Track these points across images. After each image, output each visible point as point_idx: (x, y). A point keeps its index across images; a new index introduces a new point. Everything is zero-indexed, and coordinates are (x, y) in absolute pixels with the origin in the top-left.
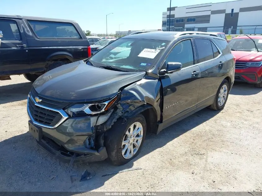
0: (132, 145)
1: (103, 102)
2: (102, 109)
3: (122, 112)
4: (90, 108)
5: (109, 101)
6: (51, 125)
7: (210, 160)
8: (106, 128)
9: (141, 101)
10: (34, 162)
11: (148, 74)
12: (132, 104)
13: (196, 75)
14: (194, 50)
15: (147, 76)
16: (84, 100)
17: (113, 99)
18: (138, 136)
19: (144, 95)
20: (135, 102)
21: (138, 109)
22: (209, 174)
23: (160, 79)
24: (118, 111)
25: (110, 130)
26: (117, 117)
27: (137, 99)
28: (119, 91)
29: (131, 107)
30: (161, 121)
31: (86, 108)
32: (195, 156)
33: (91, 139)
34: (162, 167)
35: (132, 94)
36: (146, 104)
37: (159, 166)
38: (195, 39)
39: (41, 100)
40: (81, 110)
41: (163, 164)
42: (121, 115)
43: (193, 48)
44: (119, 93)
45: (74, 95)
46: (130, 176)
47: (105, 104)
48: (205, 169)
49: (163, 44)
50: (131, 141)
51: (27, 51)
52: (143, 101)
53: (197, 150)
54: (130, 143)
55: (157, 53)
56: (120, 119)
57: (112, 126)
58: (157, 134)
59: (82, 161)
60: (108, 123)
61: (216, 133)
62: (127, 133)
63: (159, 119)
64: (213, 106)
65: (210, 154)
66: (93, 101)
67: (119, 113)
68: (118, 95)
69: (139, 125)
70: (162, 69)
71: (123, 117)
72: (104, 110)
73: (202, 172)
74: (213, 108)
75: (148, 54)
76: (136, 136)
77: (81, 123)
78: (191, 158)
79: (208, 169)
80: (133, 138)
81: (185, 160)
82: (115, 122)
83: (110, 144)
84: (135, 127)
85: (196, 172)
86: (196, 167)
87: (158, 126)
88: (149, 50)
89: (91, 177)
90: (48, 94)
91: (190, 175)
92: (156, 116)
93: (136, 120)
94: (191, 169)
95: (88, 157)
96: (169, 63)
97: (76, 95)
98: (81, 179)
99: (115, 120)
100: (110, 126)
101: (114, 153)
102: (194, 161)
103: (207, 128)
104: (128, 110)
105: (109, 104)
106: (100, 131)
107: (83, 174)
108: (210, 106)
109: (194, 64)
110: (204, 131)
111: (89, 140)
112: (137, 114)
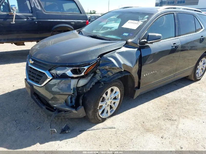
0: (109, 107)
1: (83, 67)
2: (82, 73)
3: (100, 77)
4: (72, 71)
5: (88, 67)
6: (39, 83)
7: (180, 126)
8: (86, 90)
9: (118, 68)
10: (28, 113)
11: (128, 43)
12: (110, 70)
13: (175, 47)
14: (177, 24)
15: (127, 45)
16: (66, 64)
17: (92, 65)
18: (115, 98)
19: (122, 63)
20: (113, 69)
21: (116, 75)
22: (178, 140)
23: (140, 49)
24: (97, 75)
25: (89, 91)
26: (95, 81)
27: (115, 66)
28: (98, 58)
29: (109, 73)
30: (139, 87)
31: (68, 71)
32: (167, 121)
33: (73, 98)
34: (134, 129)
35: (110, 61)
36: (123, 71)
37: (131, 128)
38: (179, 13)
39: (33, 62)
40: (63, 72)
41: (136, 126)
42: (99, 79)
43: (176, 21)
44: (98, 60)
45: (59, 59)
46: (104, 134)
47: (85, 69)
48: (175, 135)
49: (147, 16)
50: (109, 103)
51: (36, 22)
52: (121, 68)
53: (170, 116)
54: (107, 104)
55: (139, 24)
56: (98, 83)
57: (90, 88)
58: (134, 98)
59: (63, 116)
60: (87, 86)
61: (191, 102)
62: (104, 95)
63: (136, 85)
64: (190, 77)
65: (181, 120)
66: (73, 65)
67: (98, 77)
68: (97, 61)
69: (116, 89)
70: (142, 39)
71: (101, 82)
72: (84, 74)
73: (171, 137)
74: (191, 79)
75: (132, 25)
76: (113, 99)
77: (63, 84)
78: (163, 123)
79: (178, 135)
80: (110, 101)
81: (157, 124)
82: (93, 86)
83: (88, 104)
84: (112, 90)
85: (165, 137)
86: (166, 132)
87: (135, 91)
88: (132, 21)
89: (69, 131)
90: (38, 57)
91: (159, 139)
92: (134, 83)
93: (113, 85)
94: (161, 133)
95: (68, 114)
96: (150, 34)
97: (60, 59)
98: (61, 132)
99: (93, 84)
100: (88, 88)
101: (90, 113)
102: (165, 126)
103: (183, 96)
104: (106, 75)
105: (88, 68)
106: (81, 92)
107: (63, 127)
108: (188, 76)
109: (175, 37)
110: (180, 99)
111: (71, 98)
112: (114, 79)
